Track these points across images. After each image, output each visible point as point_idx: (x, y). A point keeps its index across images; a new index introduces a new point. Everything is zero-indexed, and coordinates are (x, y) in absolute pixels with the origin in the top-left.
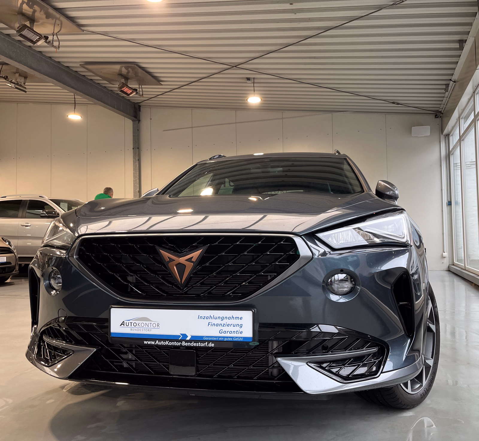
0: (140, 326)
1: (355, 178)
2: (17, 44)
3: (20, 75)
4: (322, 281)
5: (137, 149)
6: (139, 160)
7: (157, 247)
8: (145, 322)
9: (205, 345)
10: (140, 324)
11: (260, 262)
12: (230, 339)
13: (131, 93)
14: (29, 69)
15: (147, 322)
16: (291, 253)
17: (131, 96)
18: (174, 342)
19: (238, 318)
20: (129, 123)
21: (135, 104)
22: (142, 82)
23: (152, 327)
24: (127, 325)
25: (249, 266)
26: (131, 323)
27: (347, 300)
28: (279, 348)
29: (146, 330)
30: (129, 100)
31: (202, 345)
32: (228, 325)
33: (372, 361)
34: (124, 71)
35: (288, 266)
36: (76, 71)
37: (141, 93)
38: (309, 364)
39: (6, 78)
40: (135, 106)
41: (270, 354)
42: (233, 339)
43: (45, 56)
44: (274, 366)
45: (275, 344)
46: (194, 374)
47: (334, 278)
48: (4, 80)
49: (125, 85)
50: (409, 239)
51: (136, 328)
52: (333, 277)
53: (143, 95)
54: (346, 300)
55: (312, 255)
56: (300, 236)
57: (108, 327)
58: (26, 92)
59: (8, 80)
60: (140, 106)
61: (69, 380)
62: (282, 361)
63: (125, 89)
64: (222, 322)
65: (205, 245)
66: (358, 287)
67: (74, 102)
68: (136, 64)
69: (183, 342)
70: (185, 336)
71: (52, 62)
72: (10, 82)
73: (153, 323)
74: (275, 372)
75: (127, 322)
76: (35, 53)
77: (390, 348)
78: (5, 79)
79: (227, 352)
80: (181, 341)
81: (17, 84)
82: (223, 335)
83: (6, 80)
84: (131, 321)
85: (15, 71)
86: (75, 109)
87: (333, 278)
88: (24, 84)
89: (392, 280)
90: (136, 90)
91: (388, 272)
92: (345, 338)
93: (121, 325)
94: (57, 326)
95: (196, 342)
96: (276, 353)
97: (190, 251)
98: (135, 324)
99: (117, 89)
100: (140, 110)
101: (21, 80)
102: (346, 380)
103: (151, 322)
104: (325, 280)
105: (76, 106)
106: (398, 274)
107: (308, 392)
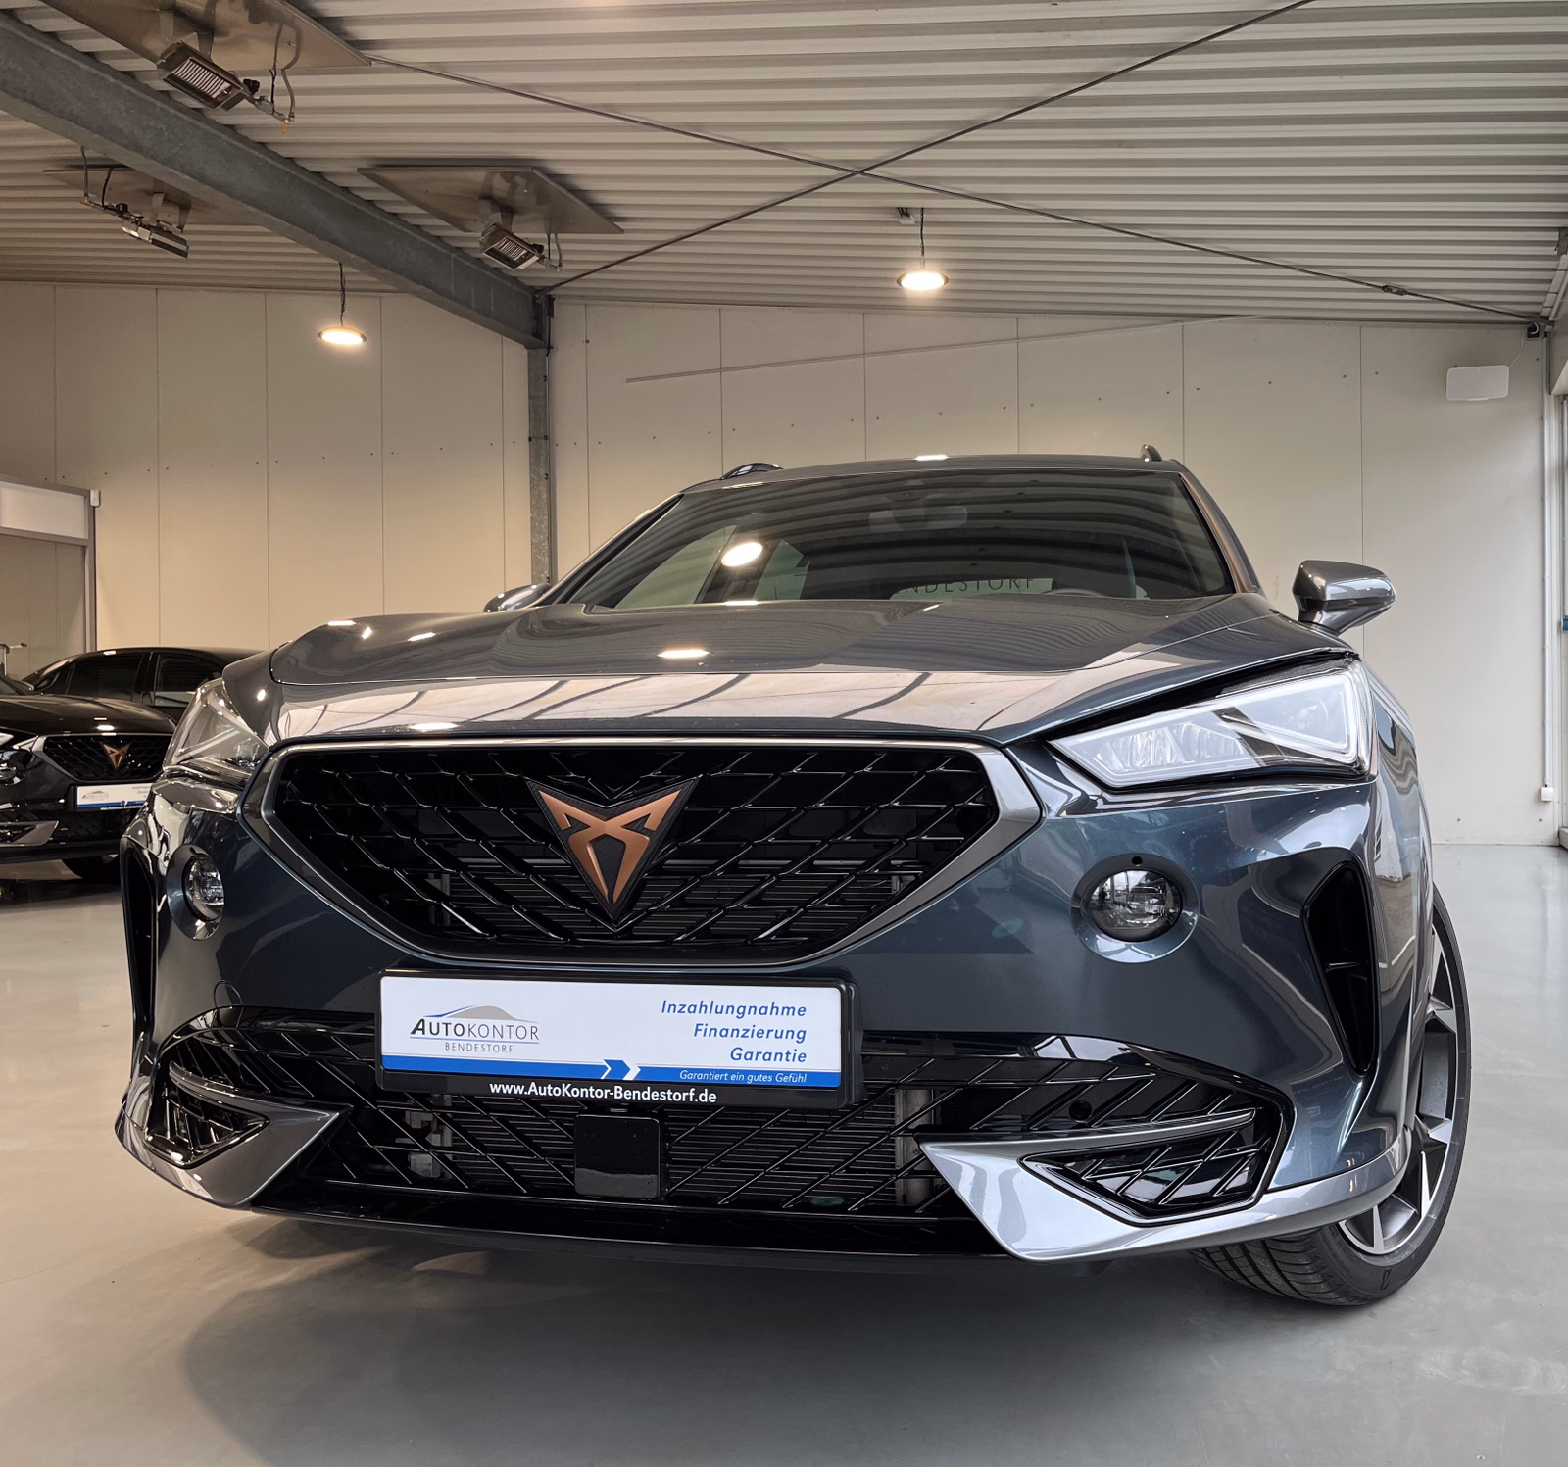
0: (477, 1034)
1: (1208, 544)
2: (159, 104)
3: (167, 200)
4: (1070, 896)
5: (543, 441)
6: (549, 477)
7: (531, 783)
8: (490, 1023)
9: (688, 1097)
10: (477, 1027)
11: (868, 831)
12: (765, 1078)
13: (523, 260)
14: (197, 182)
15: (498, 1023)
16: (971, 803)
17: (522, 267)
18: (588, 1088)
19: (791, 1011)
20: (515, 356)
21: (535, 290)
22: (558, 222)
23: (514, 1037)
24: (435, 1031)
25: (830, 844)
26: (447, 1025)
27: (1155, 958)
28: (930, 1110)
29: (496, 1048)
30: (516, 278)
31: (679, 1097)
32: (758, 1033)
33: (1236, 1152)
34: (500, 186)
35: (959, 848)
36: (346, 189)
37: (555, 257)
38: (1031, 1165)
39: (122, 211)
40: (534, 299)
41: (899, 1131)
42: (774, 1078)
43: (245, 140)
44: (912, 1169)
45: (919, 1098)
46: (653, 1195)
47: (1113, 886)
48: (117, 217)
49: (500, 232)
50: (1364, 754)
51: (461, 1042)
52: (1110, 879)
53: (560, 265)
54: (1151, 957)
55: (1038, 809)
56: (1001, 748)
57: (375, 1039)
58: (184, 254)
59: (128, 219)
60: (550, 300)
61: (253, 1211)
62: (938, 1153)
63: (504, 246)
64: (741, 1024)
65: (687, 775)
66: (1190, 914)
67: (339, 286)
68: (538, 164)
69: (616, 1087)
70: (620, 1067)
71: (270, 161)
72: (136, 223)
73: (516, 1024)
74: (917, 1186)
75: (435, 1021)
76: (216, 132)
77: (1295, 1110)
78: (121, 214)
79: (761, 1124)
80: (609, 1084)
81: (158, 230)
82: (742, 1065)
83: (121, 216)
84: (445, 1019)
85: (149, 186)
86: (343, 311)
87: (1109, 882)
88: (181, 228)
89: (1307, 889)
90: (540, 248)
91: (1297, 864)
92: (1147, 1080)
93: (413, 1032)
94: (213, 1036)
95: (658, 1086)
96: (920, 1128)
97: (637, 796)
98: (459, 1030)
99: (477, 245)
100: (551, 313)
101: (170, 217)
102: (1147, 1215)
103: (510, 1023)
104: (1080, 893)
105: (347, 299)
106: (1327, 869)
107: (1023, 1255)
